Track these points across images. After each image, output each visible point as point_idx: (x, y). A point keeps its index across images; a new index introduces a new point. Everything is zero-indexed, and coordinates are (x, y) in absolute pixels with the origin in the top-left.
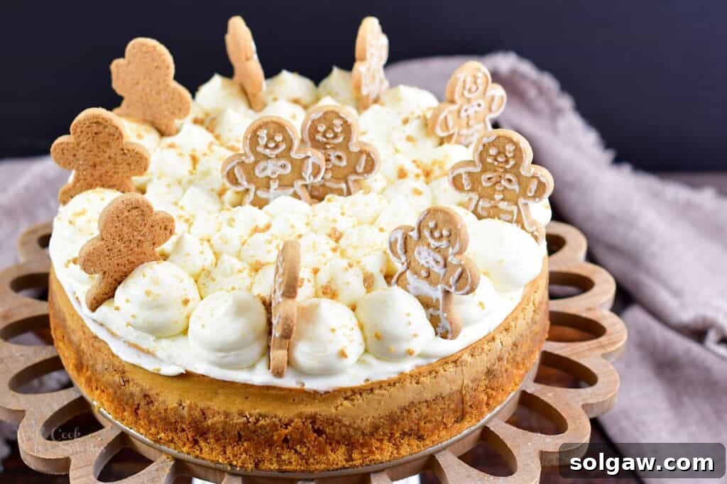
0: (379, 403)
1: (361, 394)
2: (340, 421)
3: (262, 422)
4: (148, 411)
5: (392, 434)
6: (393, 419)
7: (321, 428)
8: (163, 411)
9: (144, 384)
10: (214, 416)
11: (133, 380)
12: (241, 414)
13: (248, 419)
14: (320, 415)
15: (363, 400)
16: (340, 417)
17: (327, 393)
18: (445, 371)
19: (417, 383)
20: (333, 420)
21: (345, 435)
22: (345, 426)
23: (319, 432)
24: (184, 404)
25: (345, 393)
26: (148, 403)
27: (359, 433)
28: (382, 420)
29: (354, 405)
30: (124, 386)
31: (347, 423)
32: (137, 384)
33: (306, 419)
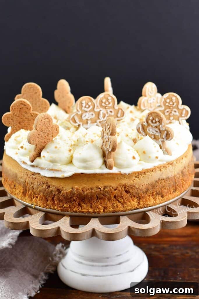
0: (148, 178)
1: (141, 175)
2: (135, 187)
3: (106, 189)
4: (59, 196)
5: (153, 193)
6: (153, 186)
7: (128, 190)
8: (65, 194)
9: (57, 185)
10: (87, 191)
11: (52, 185)
12: (98, 188)
13: (100, 189)
14: (127, 184)
15: (142, 177)
16: (135, 185)
17: (129, 174)
18: (169, 167)
19: (160, 171)
20: (132, 186)
21: (137, 193)
22: (137, 188)
23: (127, 192)
24: (74, 188)
25: (136, 174)
26: (59, 193)
27: (142, 192)
28: (150, 186)
29: (139, 179)
30: (48, 189)
31: (137, 187)
32: (53, 186)
33: (122, 186)
